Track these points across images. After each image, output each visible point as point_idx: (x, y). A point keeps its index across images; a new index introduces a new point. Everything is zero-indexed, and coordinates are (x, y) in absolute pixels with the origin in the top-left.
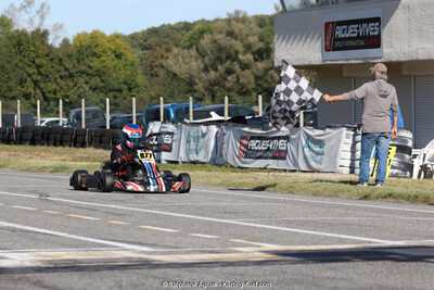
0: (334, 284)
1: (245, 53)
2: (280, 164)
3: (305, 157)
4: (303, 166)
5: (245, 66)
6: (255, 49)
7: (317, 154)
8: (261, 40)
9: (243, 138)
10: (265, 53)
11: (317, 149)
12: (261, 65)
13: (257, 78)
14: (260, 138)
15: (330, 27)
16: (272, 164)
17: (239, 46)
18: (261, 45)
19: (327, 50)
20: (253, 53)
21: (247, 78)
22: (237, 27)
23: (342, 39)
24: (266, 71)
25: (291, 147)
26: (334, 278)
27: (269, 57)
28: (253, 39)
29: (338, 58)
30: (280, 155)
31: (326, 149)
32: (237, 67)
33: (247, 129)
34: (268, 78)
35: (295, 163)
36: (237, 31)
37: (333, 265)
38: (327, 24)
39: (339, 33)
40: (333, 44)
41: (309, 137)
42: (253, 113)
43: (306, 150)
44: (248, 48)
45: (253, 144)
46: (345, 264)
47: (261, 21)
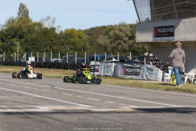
0: (156, 121)
1: (125, 37)
2: (137, 77)
3: (146, 75)
4: (145, 78)
5: (125, 42)
6: (129, 35)
7: (151, 74)
8: (131, 33)
9: (124, 67)
10: (132, 37)
11: (150, 72)
12: (131, 42)
13: (129, 46)
14: (130, 68)
15: (156, 29)
16: (134, 77)
17: (123, 34)
18: (131, 34)
19: (155, 37)
20: (128, 38)
21: (126, 46)
22: (123, 28)
23: (160, 33)
24: (133, 43)
25: (141, 71)
26: (156, 119)
27: (134, 39)
28: (128, 32)
29: (159, 40)
30: (137, 74)
31: (154, 72)
32: (122, 42)
33: (125, 64)
34: (133, 46)
35: (143, 77)
36: (123, 29)
37: (156, 114)
38: (155, 28)
39: (159, 31)
40: (157, 35)
41: (148, 68)
42: (128, 59)
43: (147, 72)
44: (126, 35)
45: (128, 70)
46: (160, 113)
47: (131, 26)
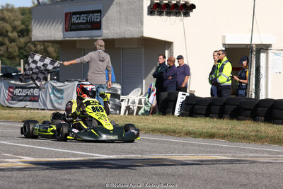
0: (69, 183)
1: (12, 32)
2: (35, 105)
3: (51, 101)
4: (49, 106)
5: (12, 41)
6: (19, 29)
7: (59, 98)
8: (23, 24)
9: (10, 87)
10: (25, 32)
11: (59, 95)
12: (23, 40)
13: (20, 48)
14: (22, 87)
15: (68, 16)
16: (29, 104)
17: (8, 27)
18: (23, 27)
19: (66, 31)
20: (18, 32)
21: (13, 48)
22: (7, 15)
23: (76, 24)
24: (26, 44)
25: (42, 94)
26: (69, 180)
27: (28, 35)
28: (18, 23)
29: (74, 36)
30: (34, 99)
31: (64, 95)
32: (7, 41)
33: (13, 82)
34: (27, 48)
35: (45, 105)
36: (7, 17)
37: (69, 171)
38: (67, 14)
39: (74, 20)
40: (70, 27)
41: (54, 88)
42: (17, 71)
43: (52, 96)
44: (14, 28)
45: (17, 91)
46: (77, 170)
47: (23, 11)
